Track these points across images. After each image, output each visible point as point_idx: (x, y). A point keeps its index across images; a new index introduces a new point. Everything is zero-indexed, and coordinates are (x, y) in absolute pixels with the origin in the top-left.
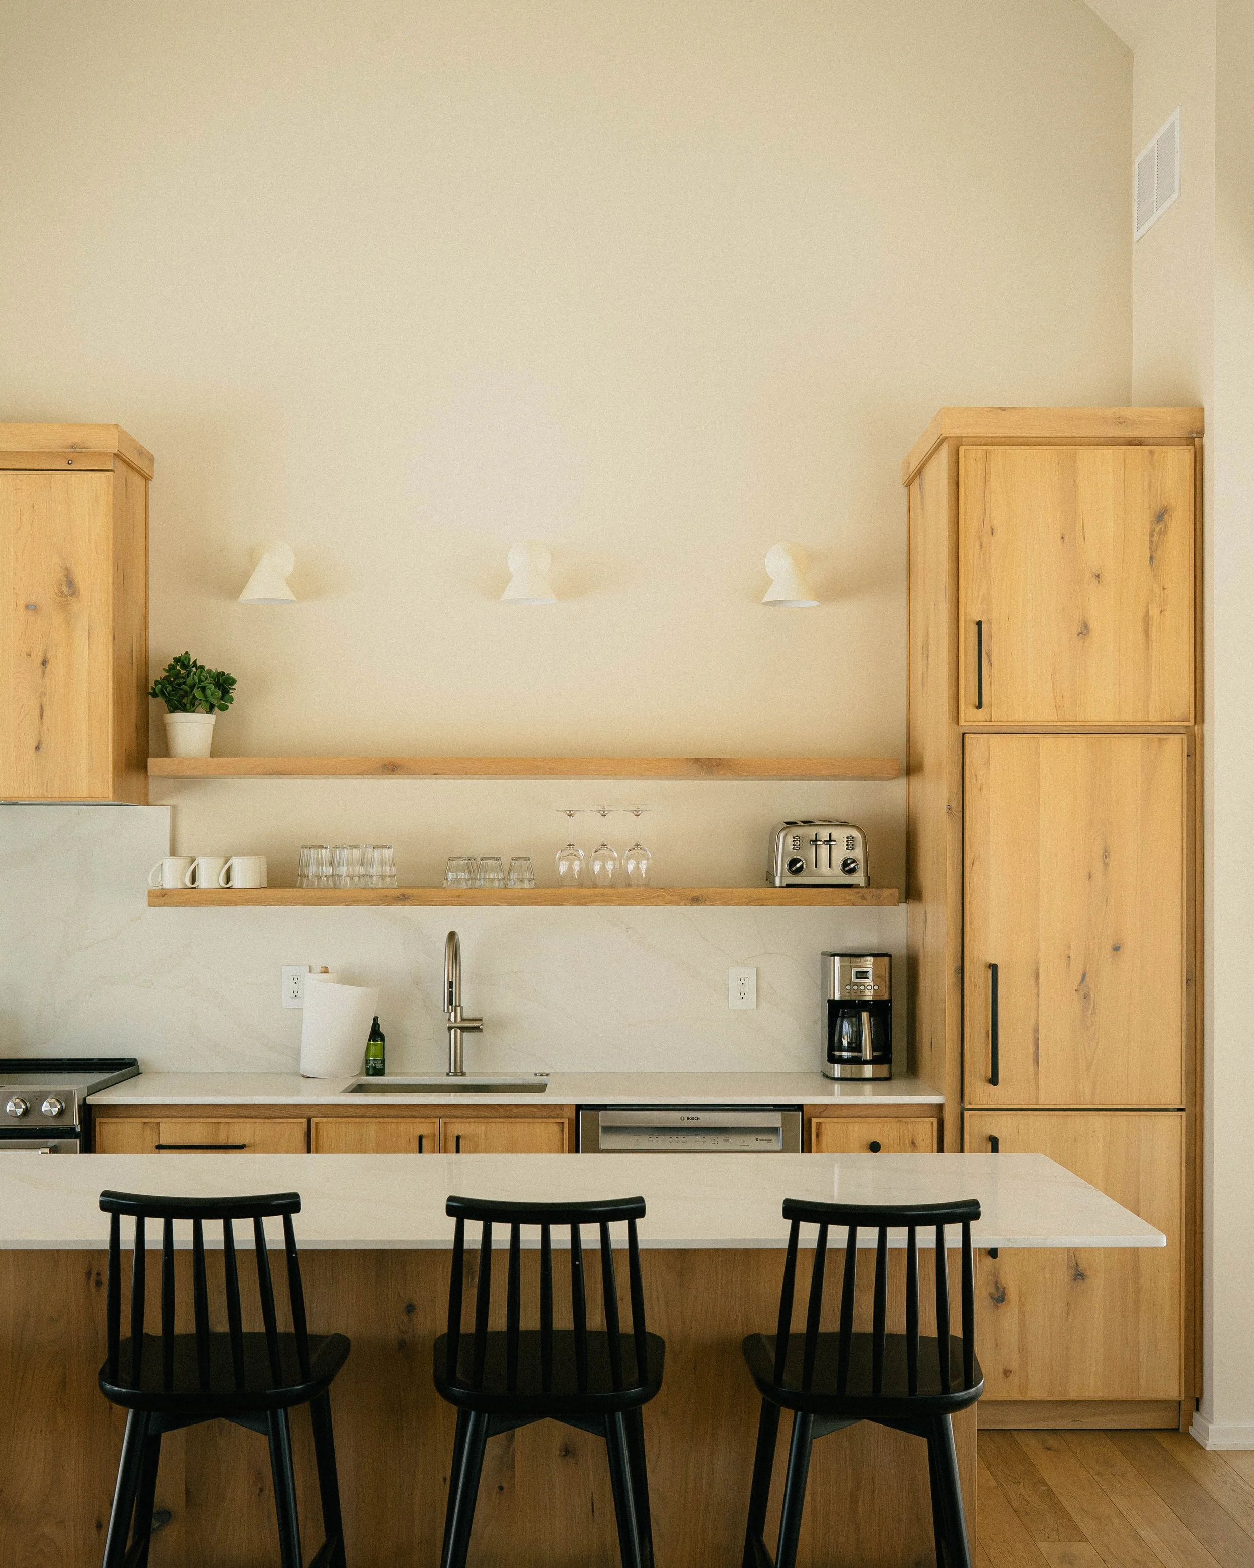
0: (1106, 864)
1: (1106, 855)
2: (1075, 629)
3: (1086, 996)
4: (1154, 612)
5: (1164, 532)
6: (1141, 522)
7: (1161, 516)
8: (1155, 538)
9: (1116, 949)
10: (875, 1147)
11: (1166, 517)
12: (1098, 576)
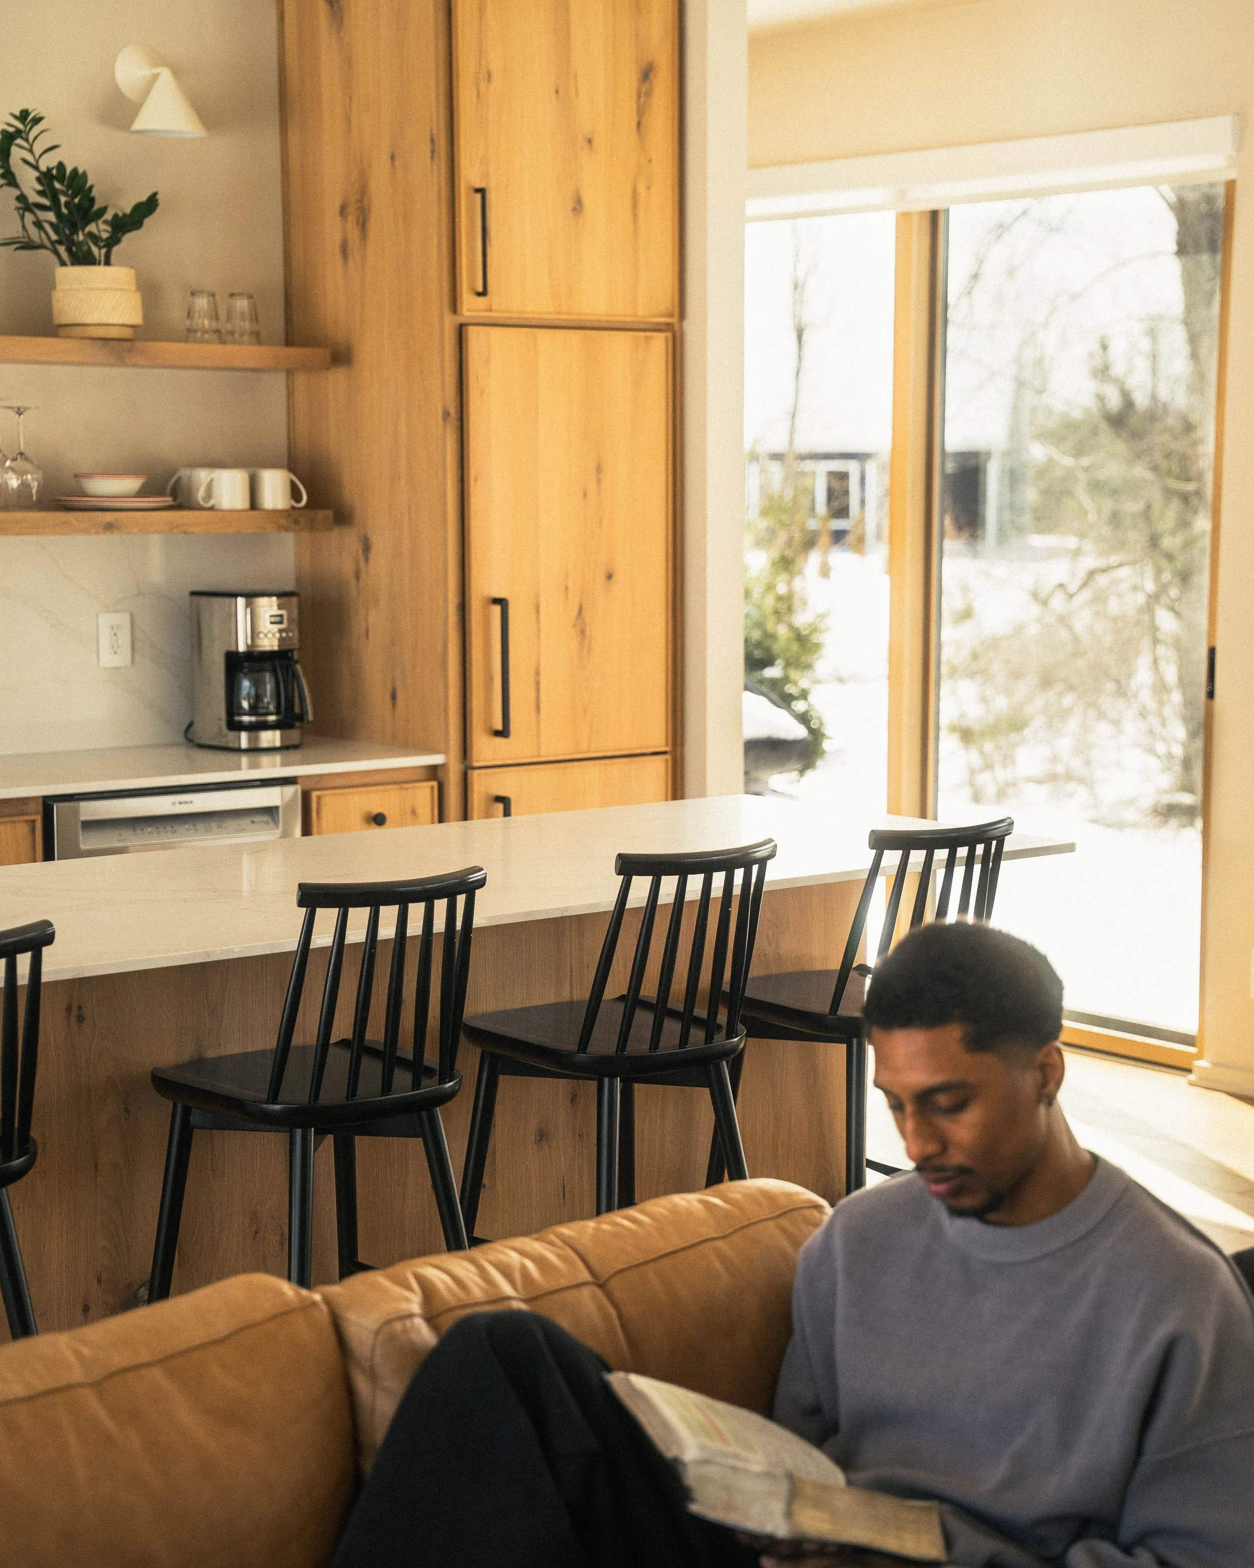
0: (599, 481)
1: (599, 470)
2: (570, 205)
3: (583, 632)
4: (641, 188)
5: (649, 94)
6: (629, 80)
7: (647, 74)
8: (642, 99)
9: (609, 577)
10: (379, 820)
11: (652, 75)
12: (590, 141)
